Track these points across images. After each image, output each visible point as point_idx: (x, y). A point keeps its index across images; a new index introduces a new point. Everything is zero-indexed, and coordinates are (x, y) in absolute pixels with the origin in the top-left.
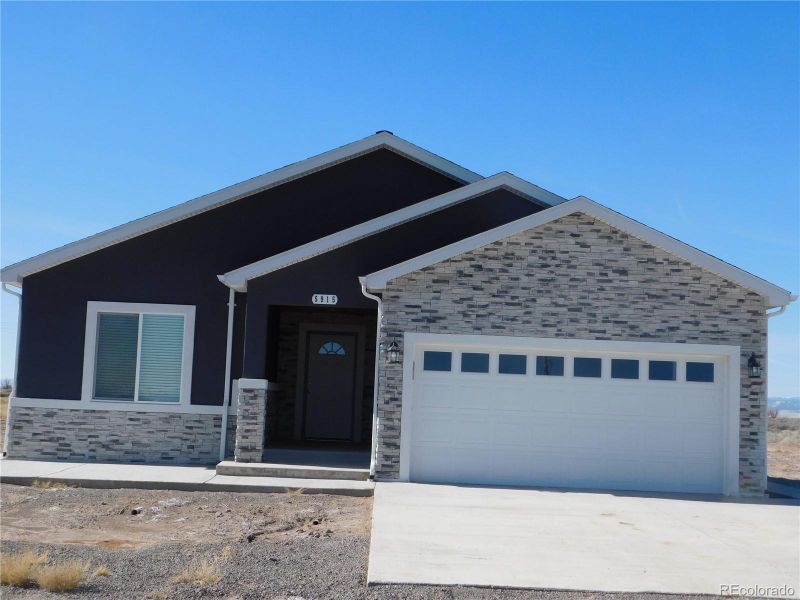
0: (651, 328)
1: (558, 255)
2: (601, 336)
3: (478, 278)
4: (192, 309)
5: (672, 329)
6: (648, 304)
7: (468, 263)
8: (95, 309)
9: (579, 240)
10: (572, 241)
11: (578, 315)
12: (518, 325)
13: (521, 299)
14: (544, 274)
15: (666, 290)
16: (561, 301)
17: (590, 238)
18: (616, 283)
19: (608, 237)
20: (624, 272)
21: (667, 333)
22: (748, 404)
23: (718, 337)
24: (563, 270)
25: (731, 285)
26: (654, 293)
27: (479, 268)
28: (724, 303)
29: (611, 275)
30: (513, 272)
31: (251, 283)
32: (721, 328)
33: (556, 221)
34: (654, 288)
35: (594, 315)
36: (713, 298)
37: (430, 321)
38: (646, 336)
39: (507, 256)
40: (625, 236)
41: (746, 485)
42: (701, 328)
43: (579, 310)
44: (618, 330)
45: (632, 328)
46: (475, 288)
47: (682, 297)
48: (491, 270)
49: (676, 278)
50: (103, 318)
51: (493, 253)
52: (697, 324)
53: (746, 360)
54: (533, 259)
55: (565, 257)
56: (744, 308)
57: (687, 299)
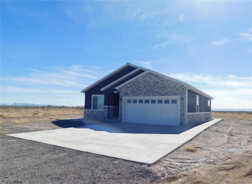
0: (163, 93)
1: (147, 81)
2: (154, 95)
3: (134, 86)
4: (104, 95)
5: (167, 93)
6: (162, 89)
7: (132, 84)
8: (93, 96)
9: (150, 78)
10: (149, 78)
11: (150, 92)
12: (140, 94)
13: (141, 90)
14: (144, 85)
15: (166, 86)
16: (147, 89)
17: (152, 77)
18: (157, 85)
19: (155, 77)
20: (158, 83)
21: (166, 94)
22: (182, 107)
23: (176, 94)
24: (148, 83)
25: (178, 84)
26: (163, 86)
27: (134, 84)
28: (177, 87)
29: (156, 84)
30: (139, 85)
31: (104, 90)
32: (176, 92)
33: (146, 75)
34: (164, 86)
35: (153, 92)
36: (175, 86)
37: (127, 94)
38: (162, 95)
39: (138, 82)
40: (158, 76)
41: (181, 124)
42: (173, 93)
43: (150, 91)
44: (157, 94)
45: (160, 93)
46: (133, 88)
47: (169, 87)
48: (136, 85)
49: (168, 83)
50: (94, 97)
51: (136, 82)
52: (172, 92)
53: (181, 99)
54: (143, 82)
55: (148, 81)
56: (181, 88)
57: (170, 87)
